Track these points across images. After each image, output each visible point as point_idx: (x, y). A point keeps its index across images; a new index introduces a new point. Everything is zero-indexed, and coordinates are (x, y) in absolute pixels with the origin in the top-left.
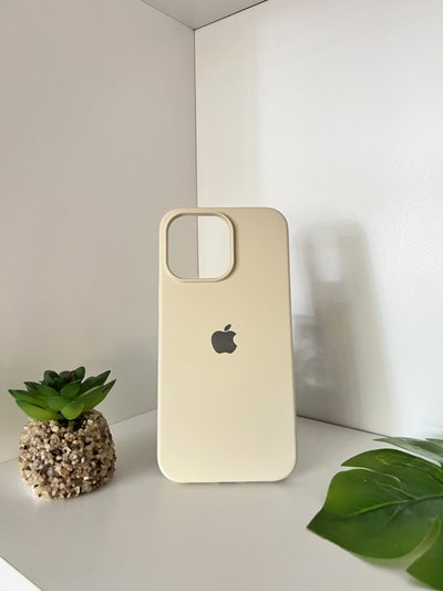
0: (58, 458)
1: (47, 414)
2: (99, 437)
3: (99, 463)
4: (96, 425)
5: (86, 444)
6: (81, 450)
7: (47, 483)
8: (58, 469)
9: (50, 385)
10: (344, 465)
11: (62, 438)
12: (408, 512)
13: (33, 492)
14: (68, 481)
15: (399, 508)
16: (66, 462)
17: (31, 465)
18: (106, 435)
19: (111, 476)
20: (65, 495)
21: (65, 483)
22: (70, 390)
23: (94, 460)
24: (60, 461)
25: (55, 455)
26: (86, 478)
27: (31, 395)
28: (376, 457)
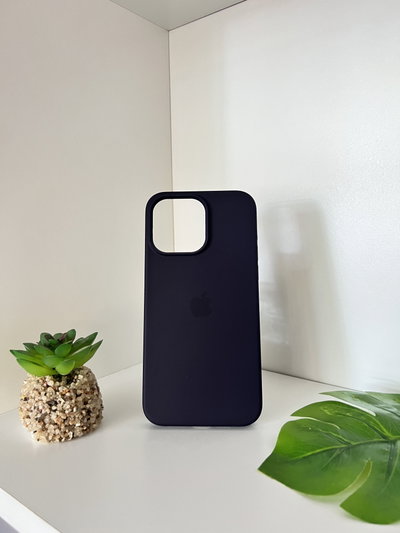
0: (54, 408)
1: (43, 370)
2: (88, 390)
3: (89, 412)
4: (86, 379)
5: (77, 396)
6: (73, 401)
7: (44, 429)
8: (53, 417)
9: (45, 345)
10: (292, 415)
11: (56, 391)
12: (345, 456)
13: (33, 437)
14: (63, 427)
15: (338, 452)
16: (61, 411)
17: (30, 414)
18: (94, 388)
19: (100, 423)
20: (60, 439)
21: (60, 429)
22: (63, 350)
23: (84, 409)
24: (55, 411)
25: (51, 405)
26: (78, 425)
27: (30, 354)
28: (321, 408)
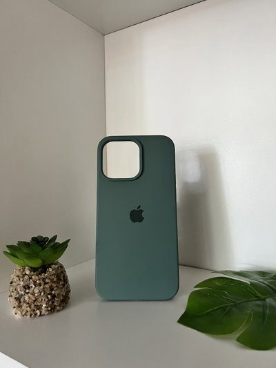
0: (27, 291)
2: (55, 280)
3: (54, 296)
4: (54, 272)
5: (46, 283)
6: (42, 287)
7: (20, 306)
8: (26, 298)
11: (31, 278)
12: (234, 309)
14: (32, 306)
15: (229, 308)
16: (31, 294)
17: (12, 294)
20: (31, 315)
21: (30, 307)
26: (44, 306)
28: (214, 282)
